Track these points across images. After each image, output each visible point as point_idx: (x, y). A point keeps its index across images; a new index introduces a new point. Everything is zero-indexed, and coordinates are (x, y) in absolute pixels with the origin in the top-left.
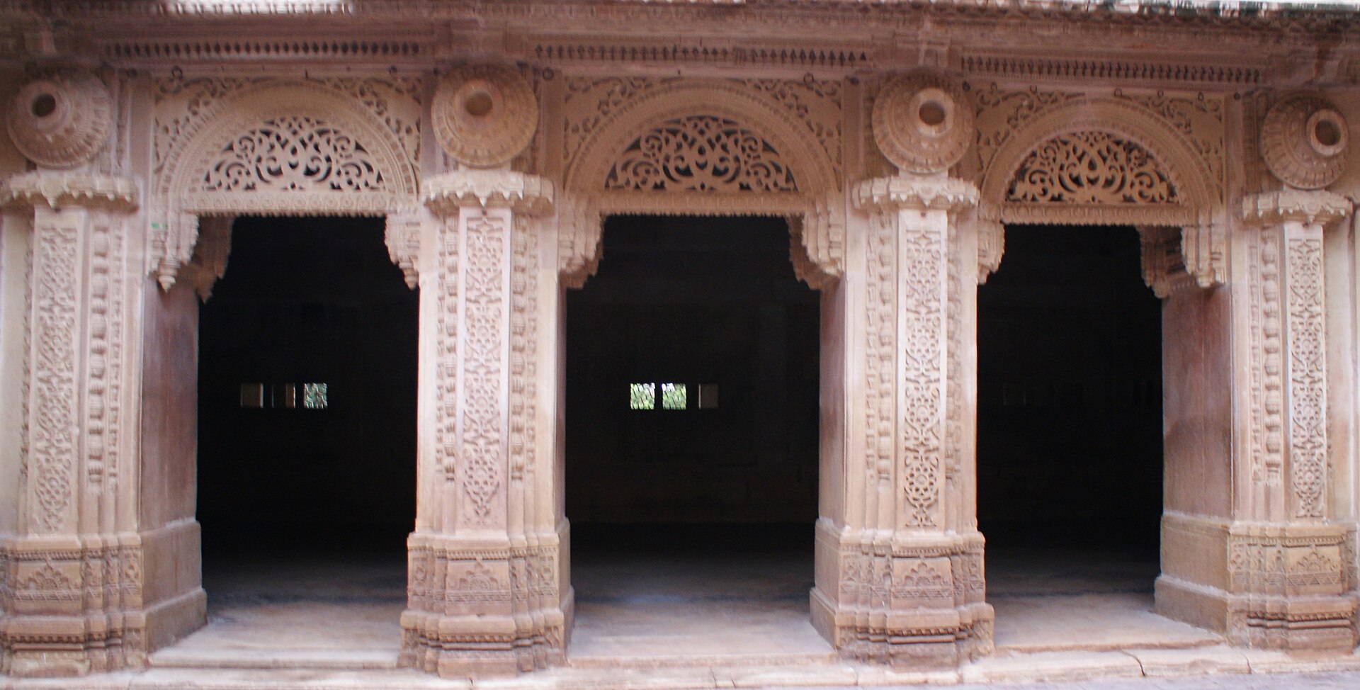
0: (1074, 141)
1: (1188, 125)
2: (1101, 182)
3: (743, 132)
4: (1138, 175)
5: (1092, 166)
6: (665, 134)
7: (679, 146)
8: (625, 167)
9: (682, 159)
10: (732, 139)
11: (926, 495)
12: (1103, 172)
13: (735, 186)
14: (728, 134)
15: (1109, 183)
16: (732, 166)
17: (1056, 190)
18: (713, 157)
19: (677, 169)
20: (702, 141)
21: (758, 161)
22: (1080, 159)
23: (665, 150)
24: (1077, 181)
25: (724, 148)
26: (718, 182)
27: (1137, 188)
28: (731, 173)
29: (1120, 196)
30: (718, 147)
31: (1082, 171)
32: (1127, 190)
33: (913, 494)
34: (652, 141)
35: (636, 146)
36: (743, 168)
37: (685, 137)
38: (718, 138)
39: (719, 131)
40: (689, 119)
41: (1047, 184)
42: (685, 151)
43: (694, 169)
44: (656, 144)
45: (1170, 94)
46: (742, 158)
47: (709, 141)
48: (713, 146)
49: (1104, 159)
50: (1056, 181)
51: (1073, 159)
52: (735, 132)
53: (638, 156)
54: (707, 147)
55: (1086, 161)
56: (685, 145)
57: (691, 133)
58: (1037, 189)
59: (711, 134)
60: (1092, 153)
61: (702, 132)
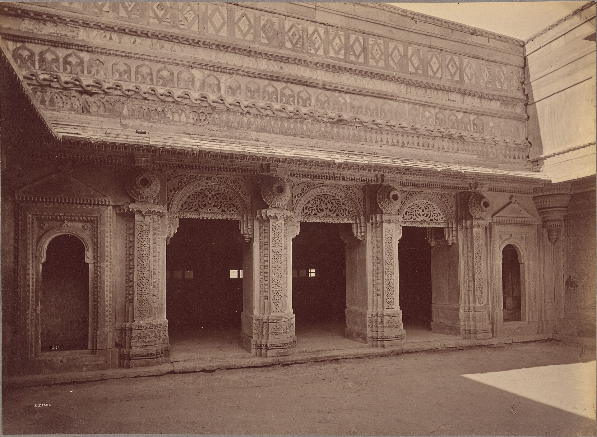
0: (419, 204)
1: (447, 200)
2: (425, 215)
3: (337, 199)
4: (434, 213)
5: (423, 211)
6: (317, 199)
7: (320, 202)
8: (306, 208)
9: (321, 206)
10: (334, 201)
11: (391, 300)
12: (426, 213)
13: (335, 215)
14: (333, 200)
15: (427, 216)
16: (334, 208)
17: (414, 217)
18: (329, 206)
19: (320, 209)
20: (326, 201)
21: (341, 208)
22: (420, 209)
23: (317, 204)
24: (419, 215)
25: (332, 203)
26: (330, 213)
27: (434, 217)
28: (334, 211)
29: (429, 219)
30: (330, 203)
31: (420, 212)
32: (431, 218)
33: (388, 300)
34: (313, 201)
35: (309, 202)
36: (337, 210)
37: (322, 200)
38: (330, 201)
39: (331, 198)
40: (323, 195)
41: (412, 215)
42: (322, 204)
43: (324, 210)
44: (315, 202)
45: (444, 192)
46: (337, 207)
47: (328, 201)
48: (329, 203)
49: (426, 209)
50: (414, 214)
51: (418, 209)
52: (335, 199)
53: (310, 205)
54: (328, 203)
55: (421, 209)
56: (322, 202)
57: (324, 199)
58: (410, 217)
59: (329, 199)
60: (423, 207)
61: (326, 199)
